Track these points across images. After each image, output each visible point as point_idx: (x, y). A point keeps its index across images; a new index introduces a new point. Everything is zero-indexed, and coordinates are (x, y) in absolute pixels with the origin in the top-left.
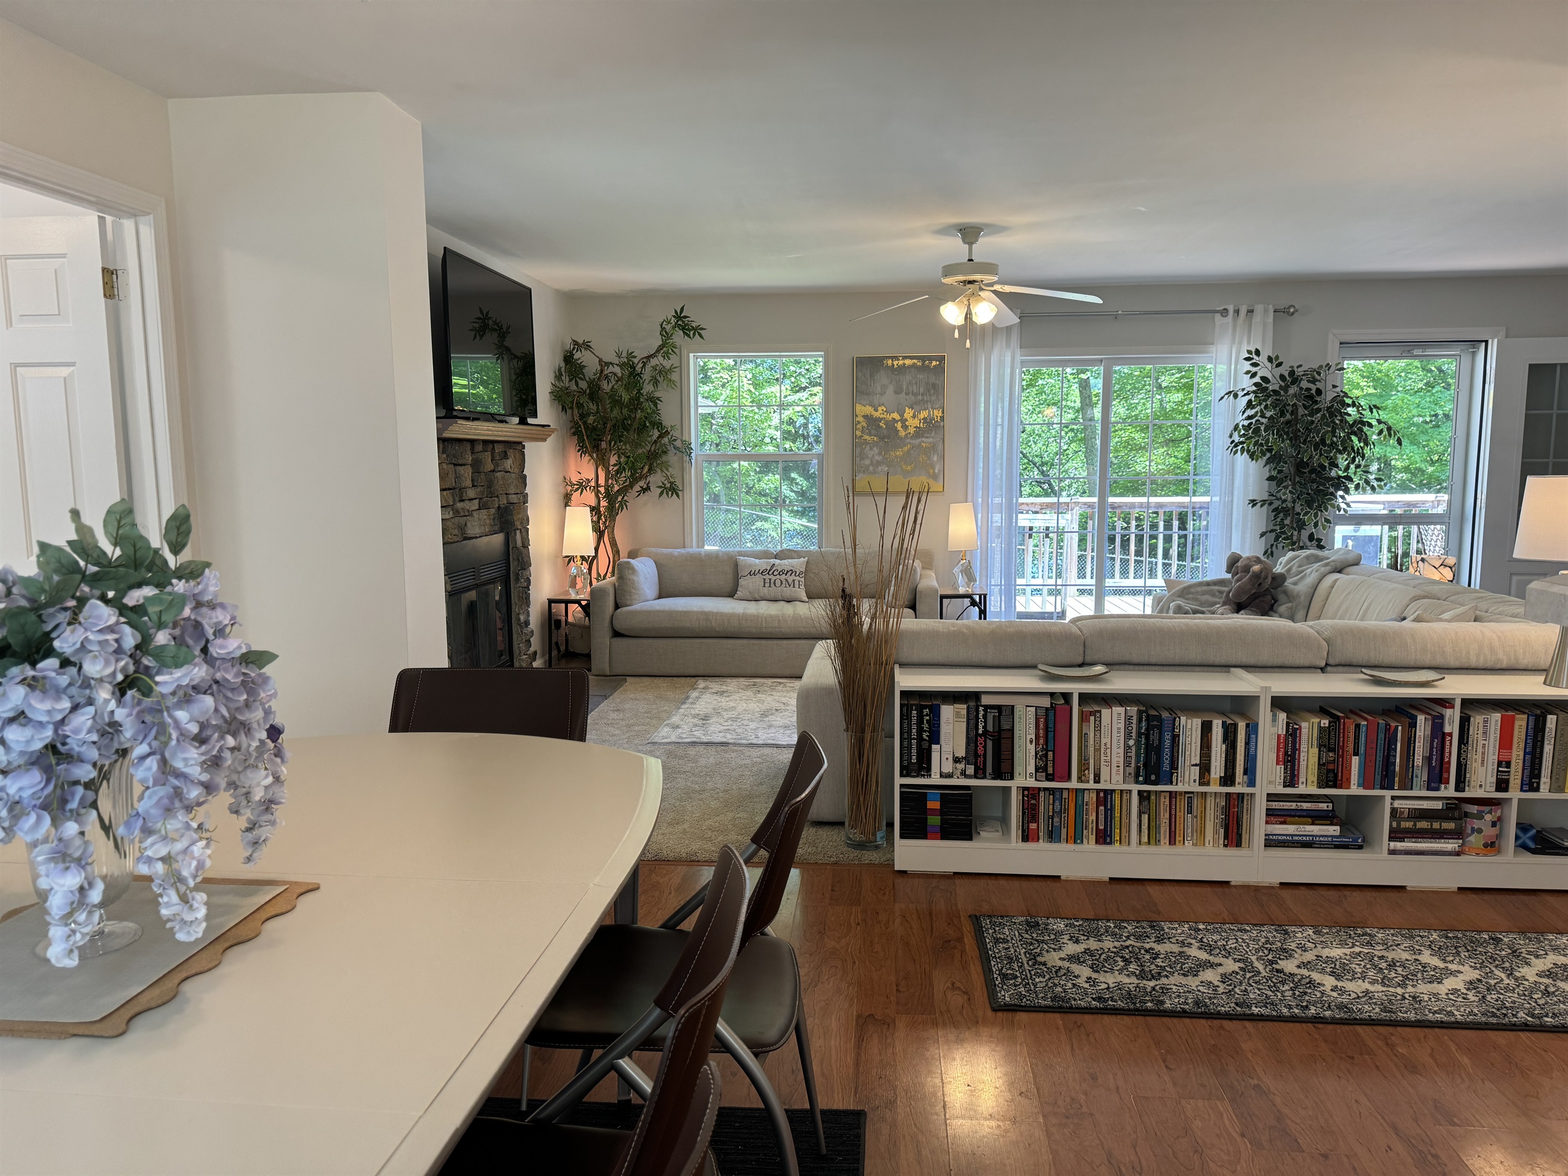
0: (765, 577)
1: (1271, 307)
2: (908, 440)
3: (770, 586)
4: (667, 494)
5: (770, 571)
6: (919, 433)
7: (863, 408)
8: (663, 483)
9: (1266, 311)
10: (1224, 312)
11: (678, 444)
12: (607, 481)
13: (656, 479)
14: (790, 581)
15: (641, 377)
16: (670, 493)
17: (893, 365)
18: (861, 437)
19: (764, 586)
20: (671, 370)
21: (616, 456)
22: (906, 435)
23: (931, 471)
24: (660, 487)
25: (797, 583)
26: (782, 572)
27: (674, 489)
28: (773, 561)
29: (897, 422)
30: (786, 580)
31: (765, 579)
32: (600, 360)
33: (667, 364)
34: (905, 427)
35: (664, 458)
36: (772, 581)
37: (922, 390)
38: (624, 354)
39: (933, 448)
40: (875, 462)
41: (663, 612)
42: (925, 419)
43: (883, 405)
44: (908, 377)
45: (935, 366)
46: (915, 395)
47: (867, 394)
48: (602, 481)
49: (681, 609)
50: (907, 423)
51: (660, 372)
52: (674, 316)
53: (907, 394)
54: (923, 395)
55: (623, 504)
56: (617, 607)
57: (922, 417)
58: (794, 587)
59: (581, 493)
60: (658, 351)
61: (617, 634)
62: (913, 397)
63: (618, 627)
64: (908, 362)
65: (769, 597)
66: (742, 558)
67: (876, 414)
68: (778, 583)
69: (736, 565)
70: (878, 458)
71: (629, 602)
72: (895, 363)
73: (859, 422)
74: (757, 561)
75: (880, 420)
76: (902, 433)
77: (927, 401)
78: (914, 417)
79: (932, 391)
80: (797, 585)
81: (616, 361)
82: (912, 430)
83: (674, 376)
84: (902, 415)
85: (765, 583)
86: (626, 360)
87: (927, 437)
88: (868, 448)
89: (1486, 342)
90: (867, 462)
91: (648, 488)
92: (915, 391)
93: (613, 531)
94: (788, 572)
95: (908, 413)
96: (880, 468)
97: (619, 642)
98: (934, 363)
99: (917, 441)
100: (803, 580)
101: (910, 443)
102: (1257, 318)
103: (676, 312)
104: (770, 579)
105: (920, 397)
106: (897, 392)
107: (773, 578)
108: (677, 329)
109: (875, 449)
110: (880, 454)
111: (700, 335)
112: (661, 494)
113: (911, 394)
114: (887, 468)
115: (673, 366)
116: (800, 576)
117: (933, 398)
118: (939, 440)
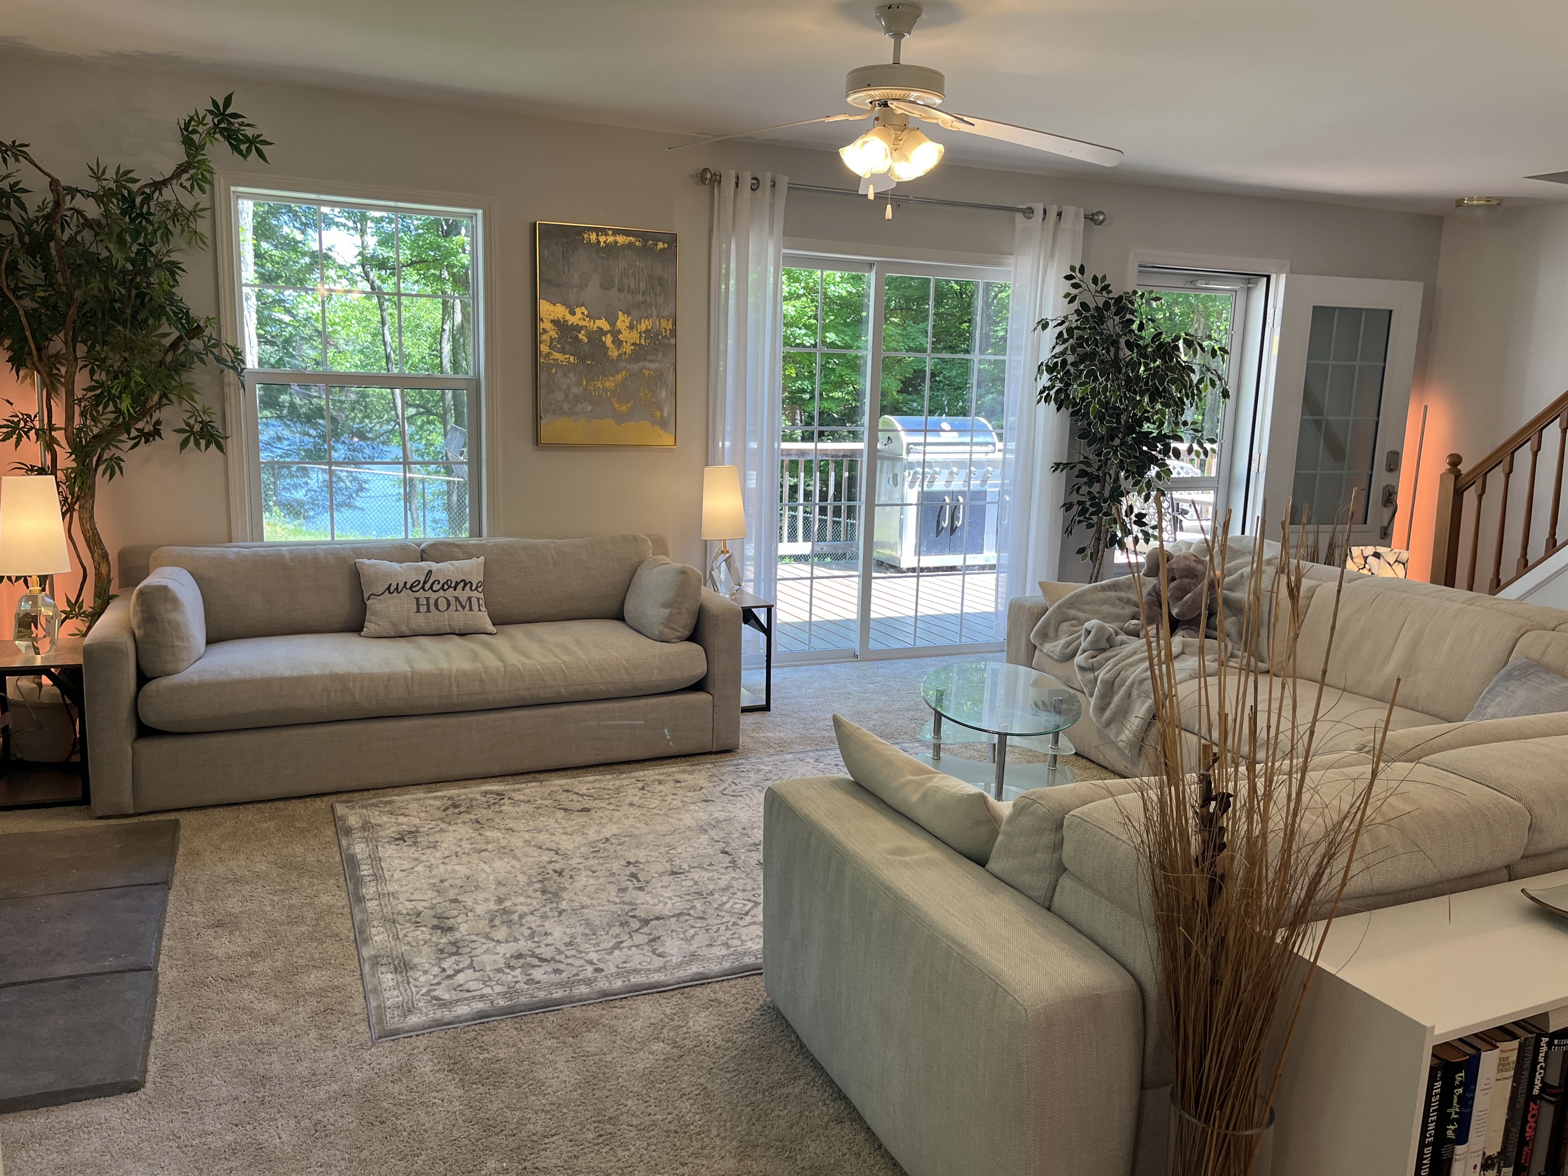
0: (417, 595)
1: (1082, 210)
2: (623, 364)
3: (428, 611)
4: (197, 444)
5: (426, 583)
6: (639, 353)
7: (552, 308)
8: (188, 424)
9: (1077, 215)
10: (1029, 212)
11: (227, 354)
12: (69, 418)
13: (172, 416)
14: (464, 600)
15: (148, 221)
16: (203, 442)
17: (599, 242)
18: (548, 354)
19: (418, 611)
20: (194, 213)
21: (86, 371)
22: (620, 355)
23: (658, 414)
24: (181, 431)
25: (474, 601)
26: (446, 586)
27: (211, 435)
28: (426, 565)
29: (605, 333)
30: (457, 599)
31: (418, 599)
32: (54, 183)
33: (188, 202)
34: (618, 343)
35: (185, 377)
36: (432, 602)
37: (642, 286)
38: (111, 174)
39: (659, 377)
40: (571, 397)
41: (251, 681)
42: (647, 331)
43: (583, 305)
44: (622, 265)
45: (662, 250)
46: (633, 292)
47: (558, 285)
48: (59, 419)
49: (287, 673)
50: (621, 337)
51: (175, 214)
52: (210, 112)
53: (620, 290)
54: (644, 293)
55: (114, 467)
56: (143, 679)
57: (643, 328)
58: (471, 610)
59: (17, 444)
60: (177, 174)
61: (144, 731)
62: (629, 297)
63: (151, 718)
64: (621, 239)
65: (428, 630)
66: (366, 561)
67: (572, 320)
68: (442, 604)
69: (356, 575)
70: (575, 390)
71: (170, 667)
72: (602, 239)
73: (545, 331)
74: (396, 566)
75: (578, 328)
76: (614, 353)
77: (650, 304)
78: (631, 327)
79: (658, 289)
80: (475, 607)
81: (93, 186)
82: (628, 348)
83: (202, 225)
84: (613, 323)
85: (418, 605)
86: (113, 186)
87: (651, 361)
88: (560, 374)
89: (1268, 277)
90: (559, 396)
91: (156, 433)
92: (633, 286)
93: (92, 517)
94: (457, 584)
95: (623, 321)
96: (579, 407)
97: (150, 747)
98: (660, 245)
99: (637, 366)
100: (481, 596)
101: (625, 368)
102: (1067, 223)
103: (215, 103)
104: (428, 599)
105: (640, 298)
106: (606, 285)
107: (434, 596)
108: (218, 136)
109: (571, 375)
110: (579, 384)
111: (261, 155)
112: (184, 444)
113: (626, 291)
114: (590, 408)
115: (199, 207)
116: (476, 589)
117: (660, 300)
118: (668, 365)
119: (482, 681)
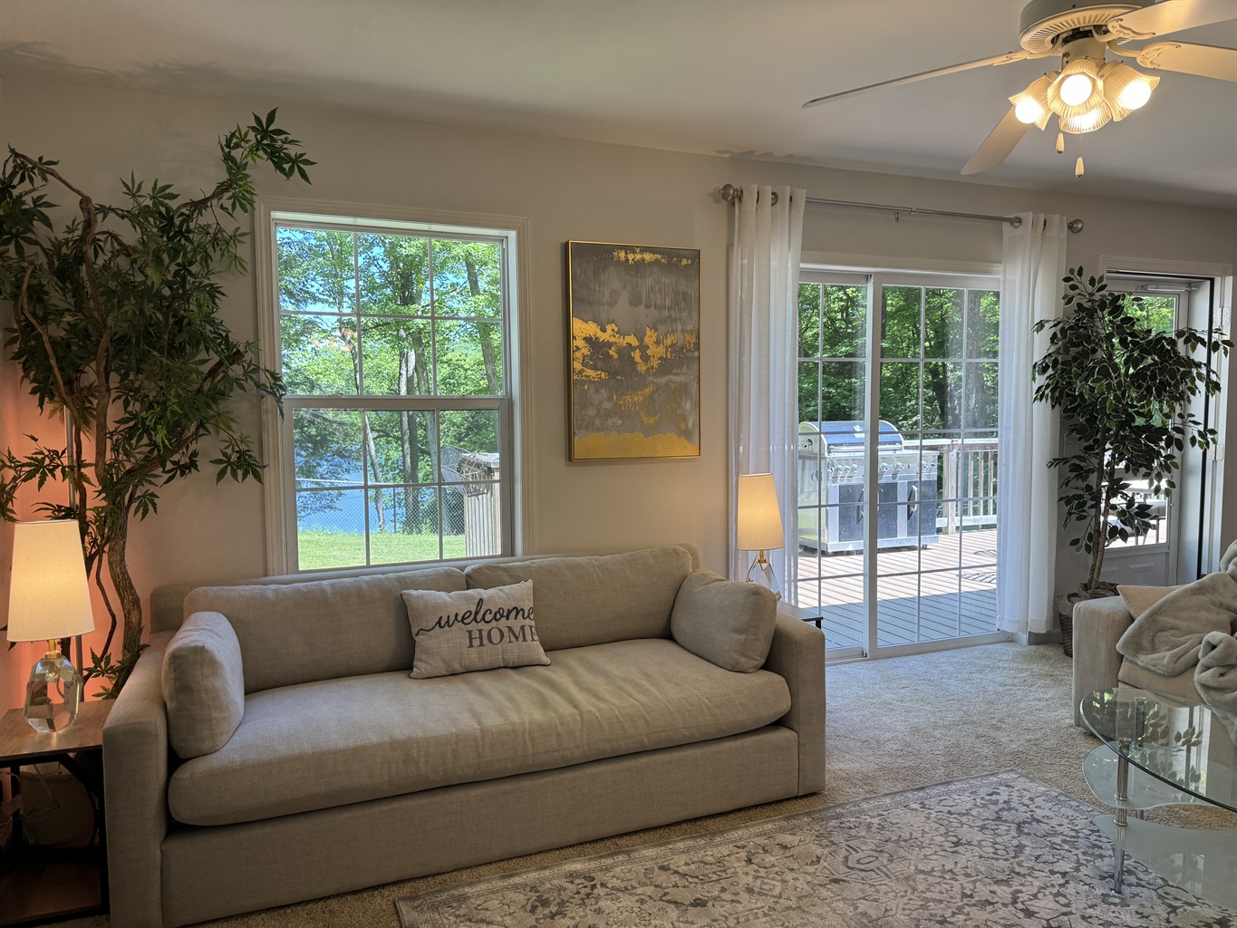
0: (470, 627)
1: (1063, 219)
2: (651, 378)
3: (482, 644)
4: (234, 475)
5: (478, 613)
6: (665, 367)
7: (584, 325)
8: (225, 454)
10: (1017, 221)
11: (264, 379)
12: (100, 453)
13: (209, 446)
14: (517, 630)
15: (188, 239)
16: (240, 473)
17: (627, 260)
18: (581, 372)
19: (471, 646)
20: (235, 238)
21: (120, 402)
22: (648, 370)
23: (683, 426)
24: (219, 462)
25: (527, 630)
26: (500, 614)
27: (249, 465)
28: (475, 593)
29: (634, 349)
30: (510, 629)
31: (470, 632)
32: (85, 202)
33: (229, 227)
34: (646, 358)
35: (223, 405)
36: (485, 634)
37: (668, 303)
38: (147, 189)
39: (683, 389)
40: (603, 412)
41: (300, 758)
42: (673, 345)
43: (613, 322)
44: (649, 281)
45: (686, 266)
46: (660, 308)
47: (590, 303)
48: (89, 454)
49: (341, 744)
50: (648, 352)
51: (215, 239)
52: (253, 129)
53: (648, 307)
54: (670, 309)
55: (147, 505)
56: (175, 760)
57: (669, 344)
58: (525, 640)
59: (41, 484)
60: (218, 194)
61: (175, 828)
62: (656, 312)
63: (183, 814)
64: (648, 257)
65: (480, 666)
66: (414, 592)
67: (603, 337)
68: (496, 636)
69: (403, 610)
70: (607, 405)
71: (206, 746)
72: (631, 257)
73: (578, 349)
74: (443, 595)
75: (609, 345)
76: (642, 368)
77: (676, 319)
78: (658, 343)
79: (683, 304)
80: (529, 637)
81: (128, 204)
82: (655, 363)
83: (242, 251)
84: (641, 340)
85: (471, 639)
86: (149, 203)
87: (676, 374)
88: (591, 391)
89: (1212, 280)
90: (592, 412)
91: (192, 465)
92: (659, 302)
93: (123, 559)
94: (509, 612)
95: (650, 337)
96: (610, 422)
97: (184, 849)
98: (684, 262)
99: (663, 380)
100: (533, 623)
101: (652, 382)
102: (1052, 230)
103: (258, 119)
104: (480, 631)
105: (666, 313)
106: (634, 302)
107: (485, 627)
108: (261, 153)
109: (603, 391)
110: (610, 399)
111: (303, 175)
112: (221, 475)
113: (653, 307)
114: (621, 422)
115: (239, 232)
116: (528, 616)
117: (684, 314)
118: (692, 378)
119: (558, 734)
